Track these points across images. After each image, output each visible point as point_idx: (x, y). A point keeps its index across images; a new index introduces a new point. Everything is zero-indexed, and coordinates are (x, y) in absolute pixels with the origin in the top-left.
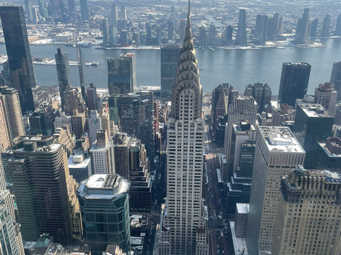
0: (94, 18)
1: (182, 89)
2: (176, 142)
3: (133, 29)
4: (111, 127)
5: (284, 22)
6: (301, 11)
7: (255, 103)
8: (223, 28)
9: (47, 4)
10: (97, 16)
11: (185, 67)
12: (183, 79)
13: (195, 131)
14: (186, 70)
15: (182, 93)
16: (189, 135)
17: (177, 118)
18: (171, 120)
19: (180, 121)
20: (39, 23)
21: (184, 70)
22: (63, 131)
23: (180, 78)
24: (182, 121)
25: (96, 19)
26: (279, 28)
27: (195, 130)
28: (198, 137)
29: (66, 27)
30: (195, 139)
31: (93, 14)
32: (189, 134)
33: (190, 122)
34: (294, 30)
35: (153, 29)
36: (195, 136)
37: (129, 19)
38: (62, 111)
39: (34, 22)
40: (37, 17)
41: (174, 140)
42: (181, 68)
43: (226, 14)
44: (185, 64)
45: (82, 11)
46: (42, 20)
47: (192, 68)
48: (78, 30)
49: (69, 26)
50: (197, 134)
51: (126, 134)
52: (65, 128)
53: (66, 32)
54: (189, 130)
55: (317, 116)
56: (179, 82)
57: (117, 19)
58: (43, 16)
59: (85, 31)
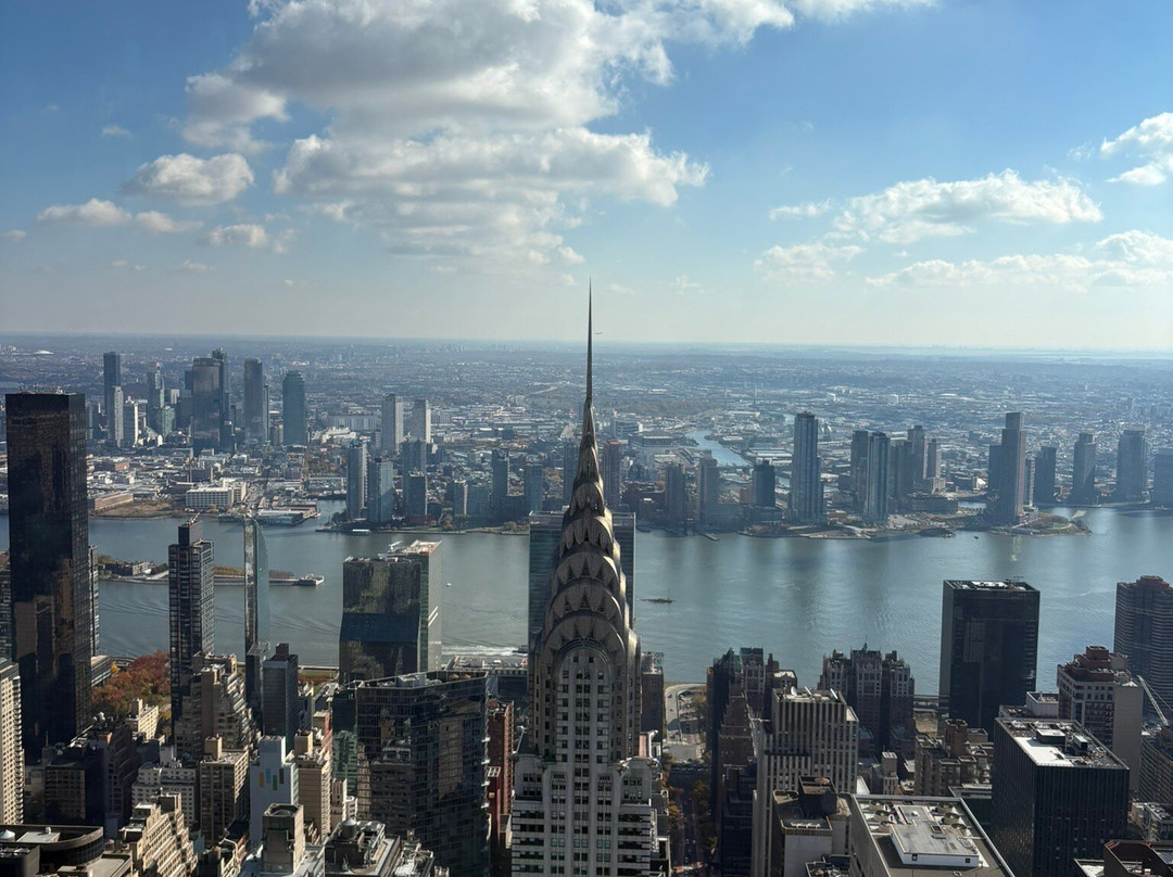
0: (326, 438)
1: (568, 646)
2: (545, 850)
3: (447, 471)
4: (336, 802)
5: (945, 456)
6: (998, 421)
7: (850, 716)
8: (745, 470)
9: (175, 393)
10: (334, 431)
11: (577, 573)
12: (570, 614)
13: (616, 808)
14: (579, 581)
15: (568, 662)
16: (593, 824)
17: (550, 757)
18: (528, 765)
19: (562, 767)
20: (140, 452)
21: (573, 579)
22: (157, 819)
23: (559, 608)
24: (567, 768)
25: (331, 441)
26: (931, 472)
27: (617, 802)
28: (625, 832)
29: (228, 465)
30: (616, 838)
31: (323, 426)
32: (593, 816)
33: (597, 769)
34: (981, 482)
35: (515, 470)
36: (616, 825)
37: (437, 439)
38: (168, 743)
39: (126, 448)
40: (137, 432)
41: (540, 842)
42: (563, 573)
43: (756, 426)
44: (576, 562)
45: (286, 416)
46: (154, 442)
47: (600, 575)
48: (266, 474)
49: (240, 463)
50: (623, 818)
51: (380, 827)
52: (167, 806)
53: (225, 480)
54: (593, 801)
55: (1066, 763)
56: (557, 621)
57: (400, 438)
58: (158, 430)
59: (288, 477)
